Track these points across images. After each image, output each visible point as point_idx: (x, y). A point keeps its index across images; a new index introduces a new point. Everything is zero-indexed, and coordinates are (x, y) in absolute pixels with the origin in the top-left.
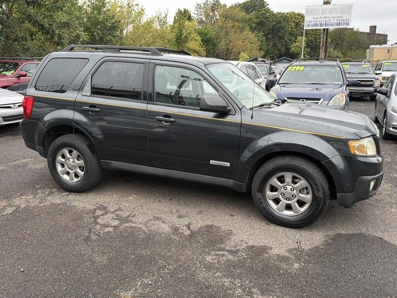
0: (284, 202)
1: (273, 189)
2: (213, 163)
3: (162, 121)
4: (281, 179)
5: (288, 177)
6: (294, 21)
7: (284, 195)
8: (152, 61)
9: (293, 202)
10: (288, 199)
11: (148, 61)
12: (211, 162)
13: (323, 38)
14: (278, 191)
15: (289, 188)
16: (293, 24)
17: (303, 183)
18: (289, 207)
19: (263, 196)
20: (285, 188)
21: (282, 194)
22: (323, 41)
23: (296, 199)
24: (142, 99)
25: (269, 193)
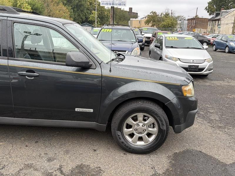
0: (137, 135)
1: (129, 126)
2: (78, 111)
3: (25, 76)
4: (135, 119)
5: (140, 116)
6: (89, 2)
7: (137, 130)
8: (9, 19)
9: (144, 135)
10: (140, 133)
11: (6, 18)
12: (77, 109)
13: (112, 12)
14: (133, 127)
15: (141, 124)
16: (88, 3)
17: (151, 120)
18: (140, 139)
19: (121, 132)
20: (138, 125)
21: (136, 130)
22: (112, 14)
23: (146, 132)
24: (2, 55)
25: (125, 130)
